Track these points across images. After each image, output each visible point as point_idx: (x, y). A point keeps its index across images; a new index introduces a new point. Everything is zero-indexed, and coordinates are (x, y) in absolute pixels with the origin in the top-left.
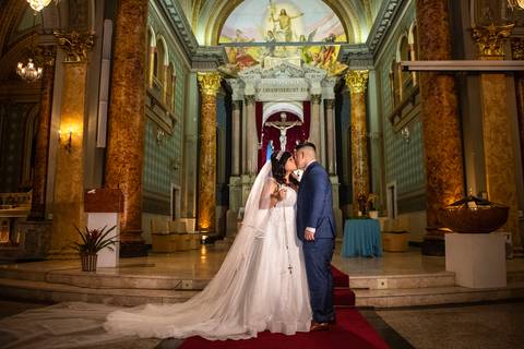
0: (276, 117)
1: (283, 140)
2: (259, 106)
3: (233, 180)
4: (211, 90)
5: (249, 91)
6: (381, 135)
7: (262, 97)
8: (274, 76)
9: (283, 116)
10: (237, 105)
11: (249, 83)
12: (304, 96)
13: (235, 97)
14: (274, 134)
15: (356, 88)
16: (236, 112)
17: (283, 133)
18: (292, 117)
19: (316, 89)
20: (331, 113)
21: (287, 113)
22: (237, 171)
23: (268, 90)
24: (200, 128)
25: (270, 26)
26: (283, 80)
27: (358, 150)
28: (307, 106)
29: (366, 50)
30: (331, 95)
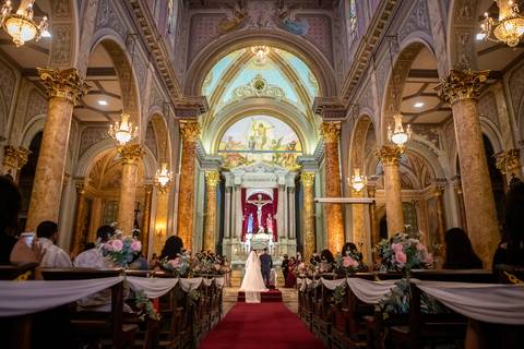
0: (254, 197)
1: (259, 213)
2: (244, 191)
3: (225, 241)
4: (213, 183)
5: (237, 181)
6: (322, 216)
7: (245, 185)
8: (254, 171)
9: (260, 196)
10: (229, 190)
11: (237, 176)
12: (274, 185)
13: (227, 184)
14: (253, 209)
15: (307, 184)
16: (228, 195)
17: (260, 208)
18: (266, 197)
19: (282, 181)
20: (292, 196)
21: (263, 195)
22: (228, 235)
23: (250, 180)
24: (206, 209)
25: (252, 133)
26: (260, 174)
27: (307, 224)
28: (276, 191)
29: (313, 159)
30: (292, 185)
